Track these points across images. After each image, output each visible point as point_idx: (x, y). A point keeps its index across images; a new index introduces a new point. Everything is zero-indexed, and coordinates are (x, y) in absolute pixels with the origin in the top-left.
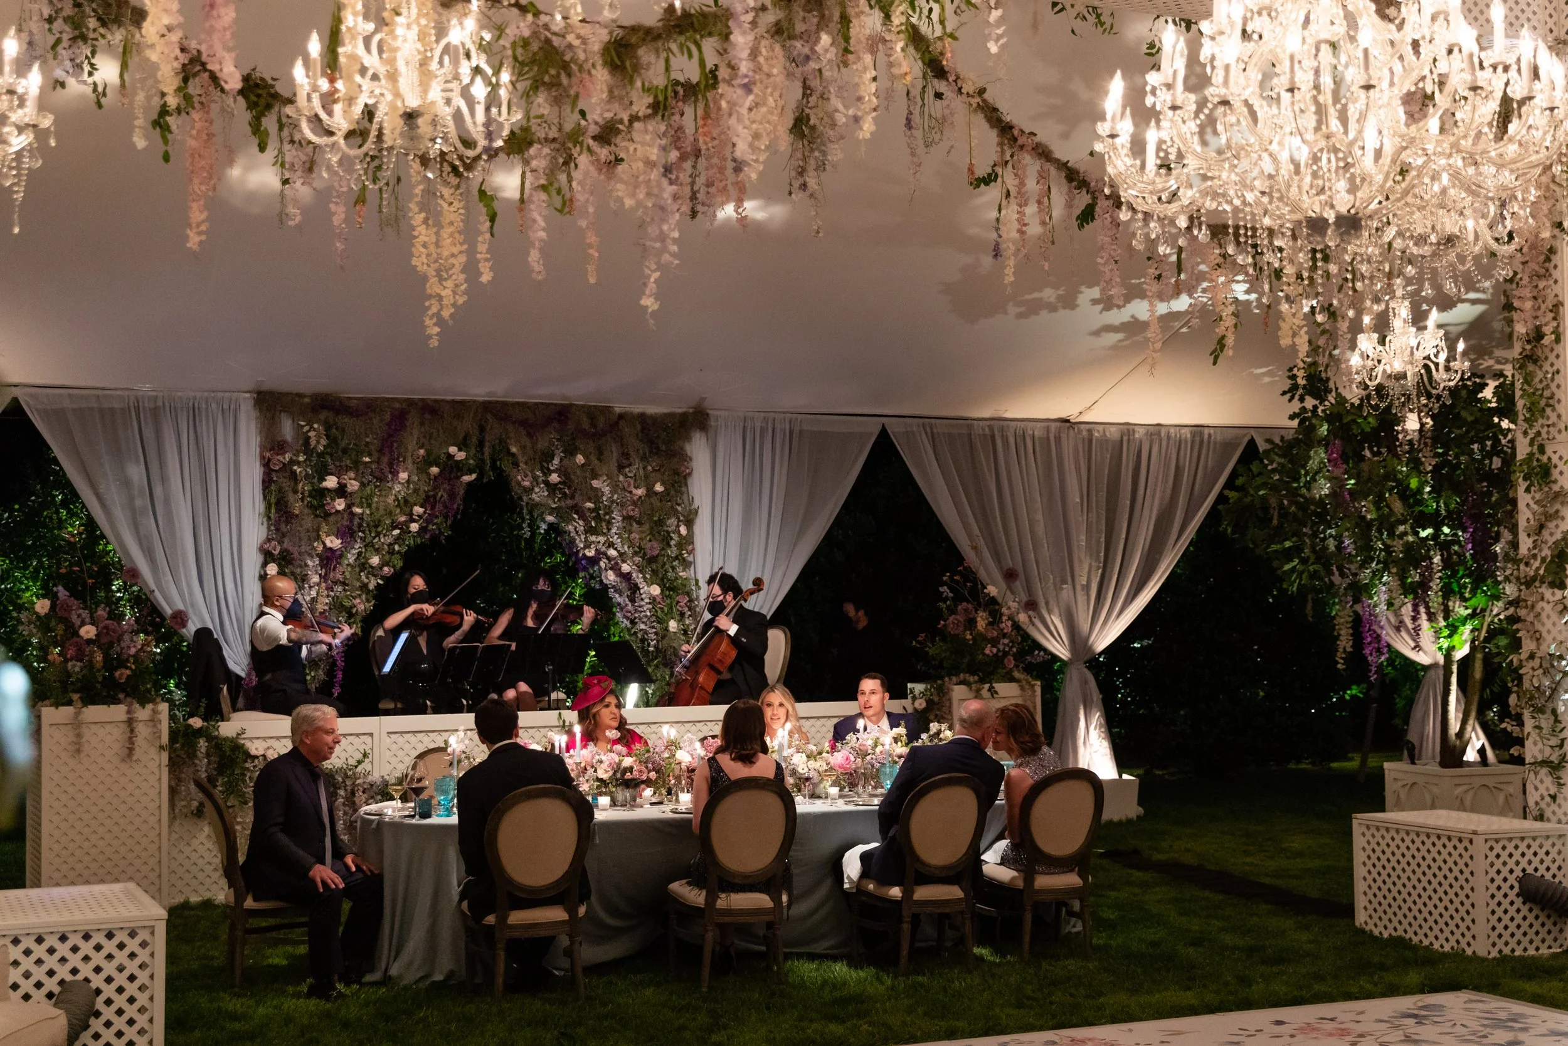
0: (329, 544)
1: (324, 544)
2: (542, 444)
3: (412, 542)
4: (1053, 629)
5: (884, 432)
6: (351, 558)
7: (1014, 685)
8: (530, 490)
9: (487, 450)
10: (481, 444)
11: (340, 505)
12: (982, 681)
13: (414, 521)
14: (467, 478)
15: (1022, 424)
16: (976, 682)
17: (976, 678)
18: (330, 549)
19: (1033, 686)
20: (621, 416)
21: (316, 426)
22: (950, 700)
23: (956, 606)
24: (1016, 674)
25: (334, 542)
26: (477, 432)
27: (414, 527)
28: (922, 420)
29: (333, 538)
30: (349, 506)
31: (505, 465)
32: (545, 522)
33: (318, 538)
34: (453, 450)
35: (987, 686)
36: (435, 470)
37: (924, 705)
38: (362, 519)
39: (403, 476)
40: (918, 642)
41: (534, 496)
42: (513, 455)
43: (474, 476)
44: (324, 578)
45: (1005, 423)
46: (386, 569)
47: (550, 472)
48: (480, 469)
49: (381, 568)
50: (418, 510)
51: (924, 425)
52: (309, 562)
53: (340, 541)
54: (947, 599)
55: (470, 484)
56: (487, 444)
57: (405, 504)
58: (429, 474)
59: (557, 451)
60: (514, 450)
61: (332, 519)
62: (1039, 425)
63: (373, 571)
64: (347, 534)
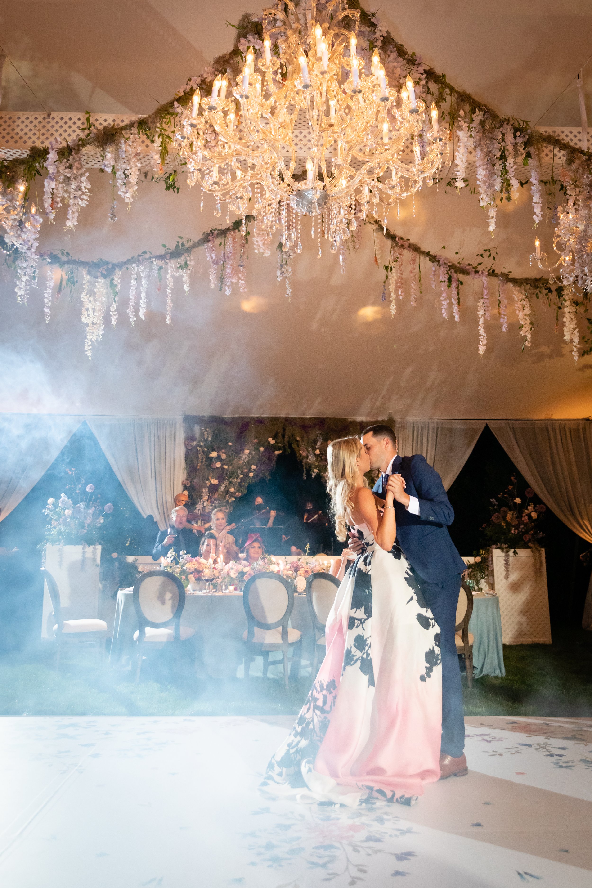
0: (213, 482)
1: (211, 482)
2: (312, 436)
3: (250, 481)
4: (584, 527)
5: (487, 428)
6: (222, 488)
7: (529, 550)
8: (307, 457)
9: (286, 439)
10: (283, 436)
11: (218, 465)
12: (510, 547)
13: (252, 472)
14: (277, 453)
15: (564, 422)
16: (506, 548)
17: (507, 546)
18: (213, 484)
19: (540, 551)
20: (351, 422)
21: (208, 429)
22: (492, 557)
23: (500, 509)
24: (530, 544)
25: (215, 482)
26: (281, 431)
27: (251, 475)
28: (507, 421)
29: (214, 479)
30: (222, 465)
31: (294, 446)
32: (314, 472)
33: (208, 479)
34: (270, 439)
35: (513, 550)
36: (262, 449)
37: (480, 560)
38: (228, 471)
39: (247, 451)
40: (482, 528)
41: (308, 460)
42: (298, 441)
43: (281, 451)
44: (210, 497)
45: (553, 422)
46: (237, 493)
47: (316, 449)
48: (284, 448)
49: (235, 493)
50: (254, 467)
51: (508, 423)
52: (204, 490)
53: (217, 481)
54: (495, 505)
55: (279, 455)
56: (286, 437)
57: (249, 464)
58: (259, 451)
59: (319, 440)
60: (298, 439)
61: (215, 471)
62: (573, 422)
63: (232, 495)
64: (221, 478)
